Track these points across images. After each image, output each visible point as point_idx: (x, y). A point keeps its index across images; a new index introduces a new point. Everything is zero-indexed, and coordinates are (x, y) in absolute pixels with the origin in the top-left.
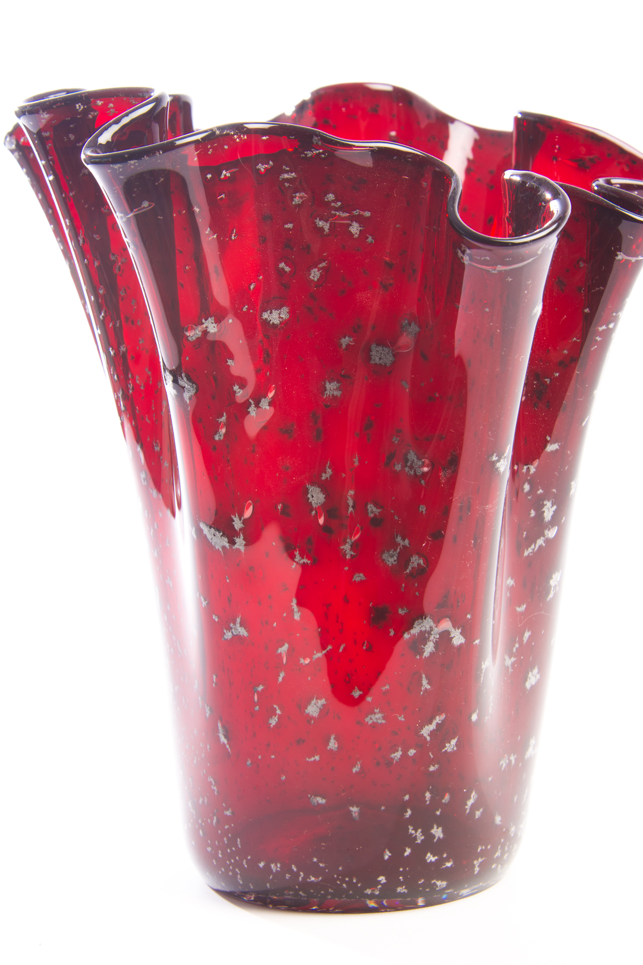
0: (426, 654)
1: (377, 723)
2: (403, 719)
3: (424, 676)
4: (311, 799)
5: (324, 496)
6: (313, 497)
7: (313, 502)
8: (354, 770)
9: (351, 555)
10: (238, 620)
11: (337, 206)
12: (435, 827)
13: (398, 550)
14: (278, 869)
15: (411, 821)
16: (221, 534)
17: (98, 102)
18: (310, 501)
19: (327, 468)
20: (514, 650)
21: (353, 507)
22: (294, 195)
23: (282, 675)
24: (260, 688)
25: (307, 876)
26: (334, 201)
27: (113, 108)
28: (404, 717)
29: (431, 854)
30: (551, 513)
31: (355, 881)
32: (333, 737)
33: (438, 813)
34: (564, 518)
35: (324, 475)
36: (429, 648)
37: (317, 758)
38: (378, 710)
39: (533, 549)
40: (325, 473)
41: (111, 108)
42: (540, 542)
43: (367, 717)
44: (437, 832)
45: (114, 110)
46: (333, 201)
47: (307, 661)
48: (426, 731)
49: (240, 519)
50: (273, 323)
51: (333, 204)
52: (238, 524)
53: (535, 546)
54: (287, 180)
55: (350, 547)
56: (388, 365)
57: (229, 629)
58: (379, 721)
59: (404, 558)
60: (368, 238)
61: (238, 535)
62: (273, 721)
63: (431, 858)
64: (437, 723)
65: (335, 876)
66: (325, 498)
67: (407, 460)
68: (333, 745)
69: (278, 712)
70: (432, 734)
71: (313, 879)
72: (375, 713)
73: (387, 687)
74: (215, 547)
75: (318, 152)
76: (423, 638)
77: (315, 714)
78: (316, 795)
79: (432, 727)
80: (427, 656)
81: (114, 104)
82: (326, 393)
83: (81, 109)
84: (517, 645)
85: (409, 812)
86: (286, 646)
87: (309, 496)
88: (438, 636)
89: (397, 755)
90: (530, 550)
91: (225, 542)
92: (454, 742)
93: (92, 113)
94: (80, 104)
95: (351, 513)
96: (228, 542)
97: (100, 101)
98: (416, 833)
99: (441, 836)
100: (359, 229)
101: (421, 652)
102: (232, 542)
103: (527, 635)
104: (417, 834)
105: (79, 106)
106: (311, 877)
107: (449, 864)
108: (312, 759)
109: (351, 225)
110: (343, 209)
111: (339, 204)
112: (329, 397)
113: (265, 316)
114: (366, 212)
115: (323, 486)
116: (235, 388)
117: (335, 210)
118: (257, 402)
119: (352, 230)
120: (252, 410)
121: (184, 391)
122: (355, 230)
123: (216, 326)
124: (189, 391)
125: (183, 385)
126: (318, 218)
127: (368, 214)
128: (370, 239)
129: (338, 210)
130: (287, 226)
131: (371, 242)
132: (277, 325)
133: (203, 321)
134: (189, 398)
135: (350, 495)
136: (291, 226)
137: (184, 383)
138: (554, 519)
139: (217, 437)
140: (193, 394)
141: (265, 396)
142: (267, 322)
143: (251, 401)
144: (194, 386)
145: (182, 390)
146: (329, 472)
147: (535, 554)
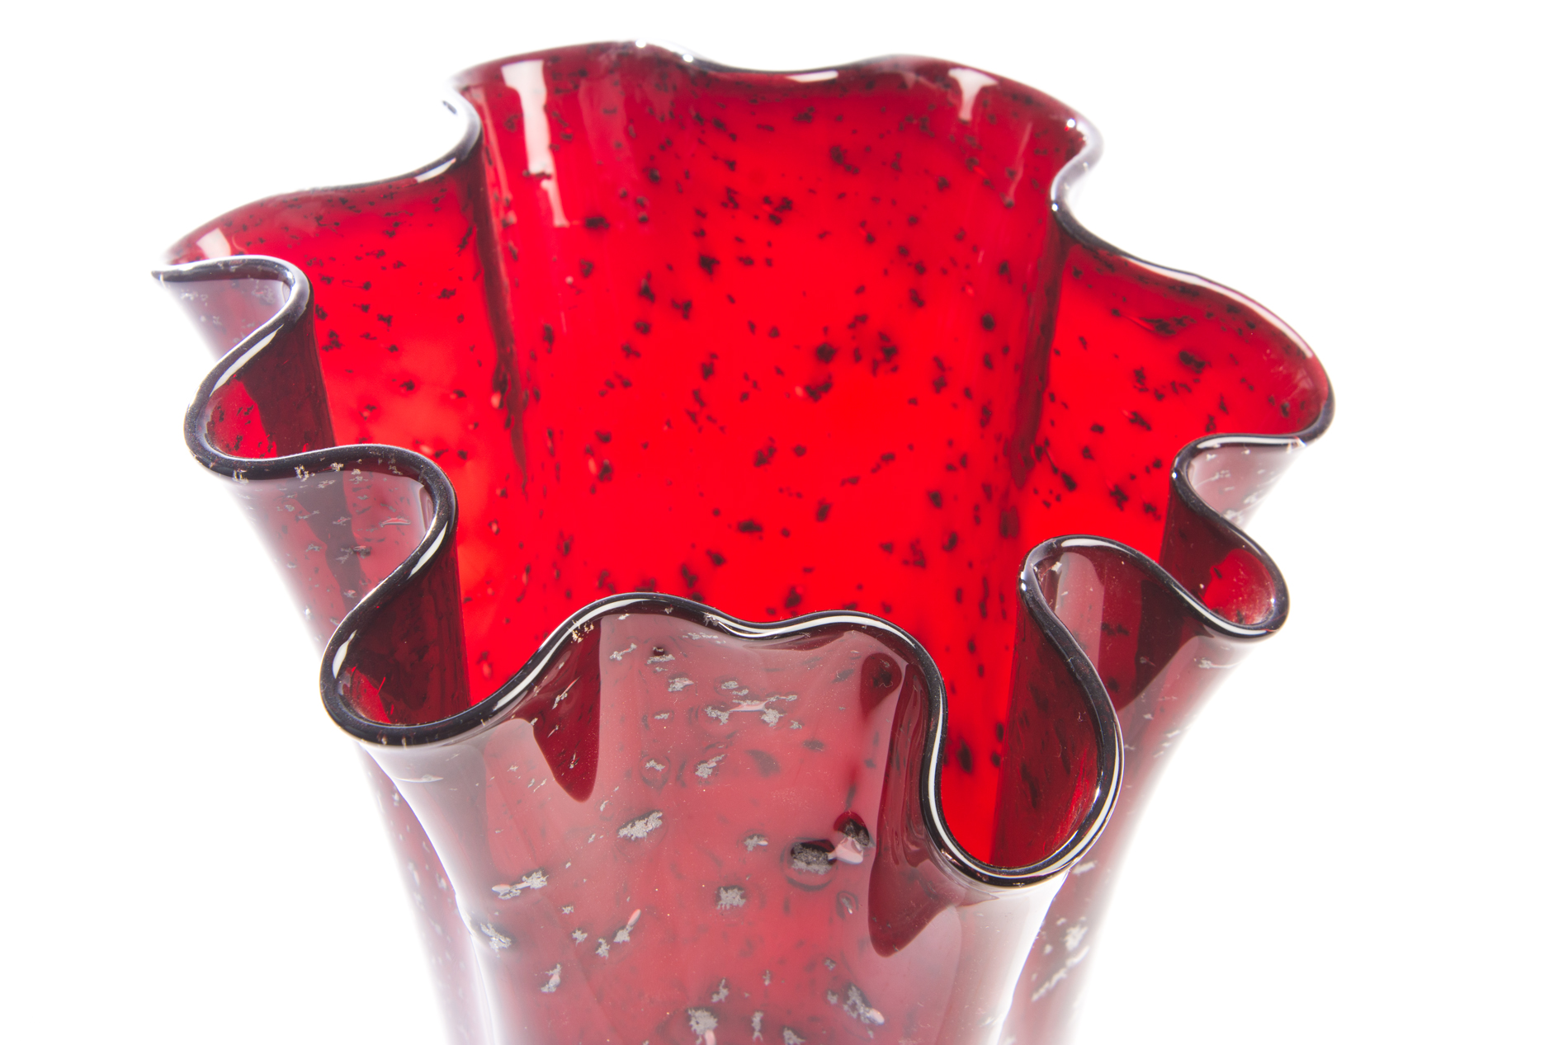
5: (716, 1020)
6: (697, 1023)
7: (698, 1029)
11: (741, 694)
17: (335, 465)
18: (693, 1029)
19: (721, 988)
21: (760, 1031)
22: (671, 681)
26: (739, 689)
27: (359, 475)
30: (1079, 938)
35: (715, 996)
40: (718, 993)
41: (357, 475)
42: (1059, 975)
45: (361, 478)
46: (734, 689)
50: (637, 838)
51: (735, 693)
53: (1049, 984)
54: (661, 665)
56: (820, 873)
60: (792, 724)
66: (717, 1023)
67: (847, 998)
75: (710, 636)
82: (720, 903)
83: (304, 479)
87: (693, 1023)
90: (1042, 991)
93: (325, 483)
94: (302, 468)
95: (758, 1038)
97: (338, 465)
100: (778, 716)
105: (302, 473)
109: (765, 713)
110: (751, 697)
111: (745, 692)
112: (725, 907)
113: (624, 832)
114: (791, 697)
115: (714, 1010)
116: (575, 935)
117: (738, 699)
118: (610, 938)
119: (766, 718)
120: (603, 950)
121: (491, 940)
122: (771, 717)
123: (544, 879)
124: (499, 942)
125: (490, 934)
126: (710, 708)
127: (793, 699)
128: (795, 725)
129: (744, 698)
130: (658, 717)
131: (798, 729)
132: (642, 839)
133: (524, 878)
134: (499, 949)
135: (757, 1019)
136: (665, 716)
137: (490, 932)
138: (1083, 942)
139: (545, 990)
140: (506, 946)
141: (623, 927)
142: (627, 839)
143: (600, 940)
144: (508, 939)
145: (487, 938)
146: (724, 993)
147: (1050, 994)
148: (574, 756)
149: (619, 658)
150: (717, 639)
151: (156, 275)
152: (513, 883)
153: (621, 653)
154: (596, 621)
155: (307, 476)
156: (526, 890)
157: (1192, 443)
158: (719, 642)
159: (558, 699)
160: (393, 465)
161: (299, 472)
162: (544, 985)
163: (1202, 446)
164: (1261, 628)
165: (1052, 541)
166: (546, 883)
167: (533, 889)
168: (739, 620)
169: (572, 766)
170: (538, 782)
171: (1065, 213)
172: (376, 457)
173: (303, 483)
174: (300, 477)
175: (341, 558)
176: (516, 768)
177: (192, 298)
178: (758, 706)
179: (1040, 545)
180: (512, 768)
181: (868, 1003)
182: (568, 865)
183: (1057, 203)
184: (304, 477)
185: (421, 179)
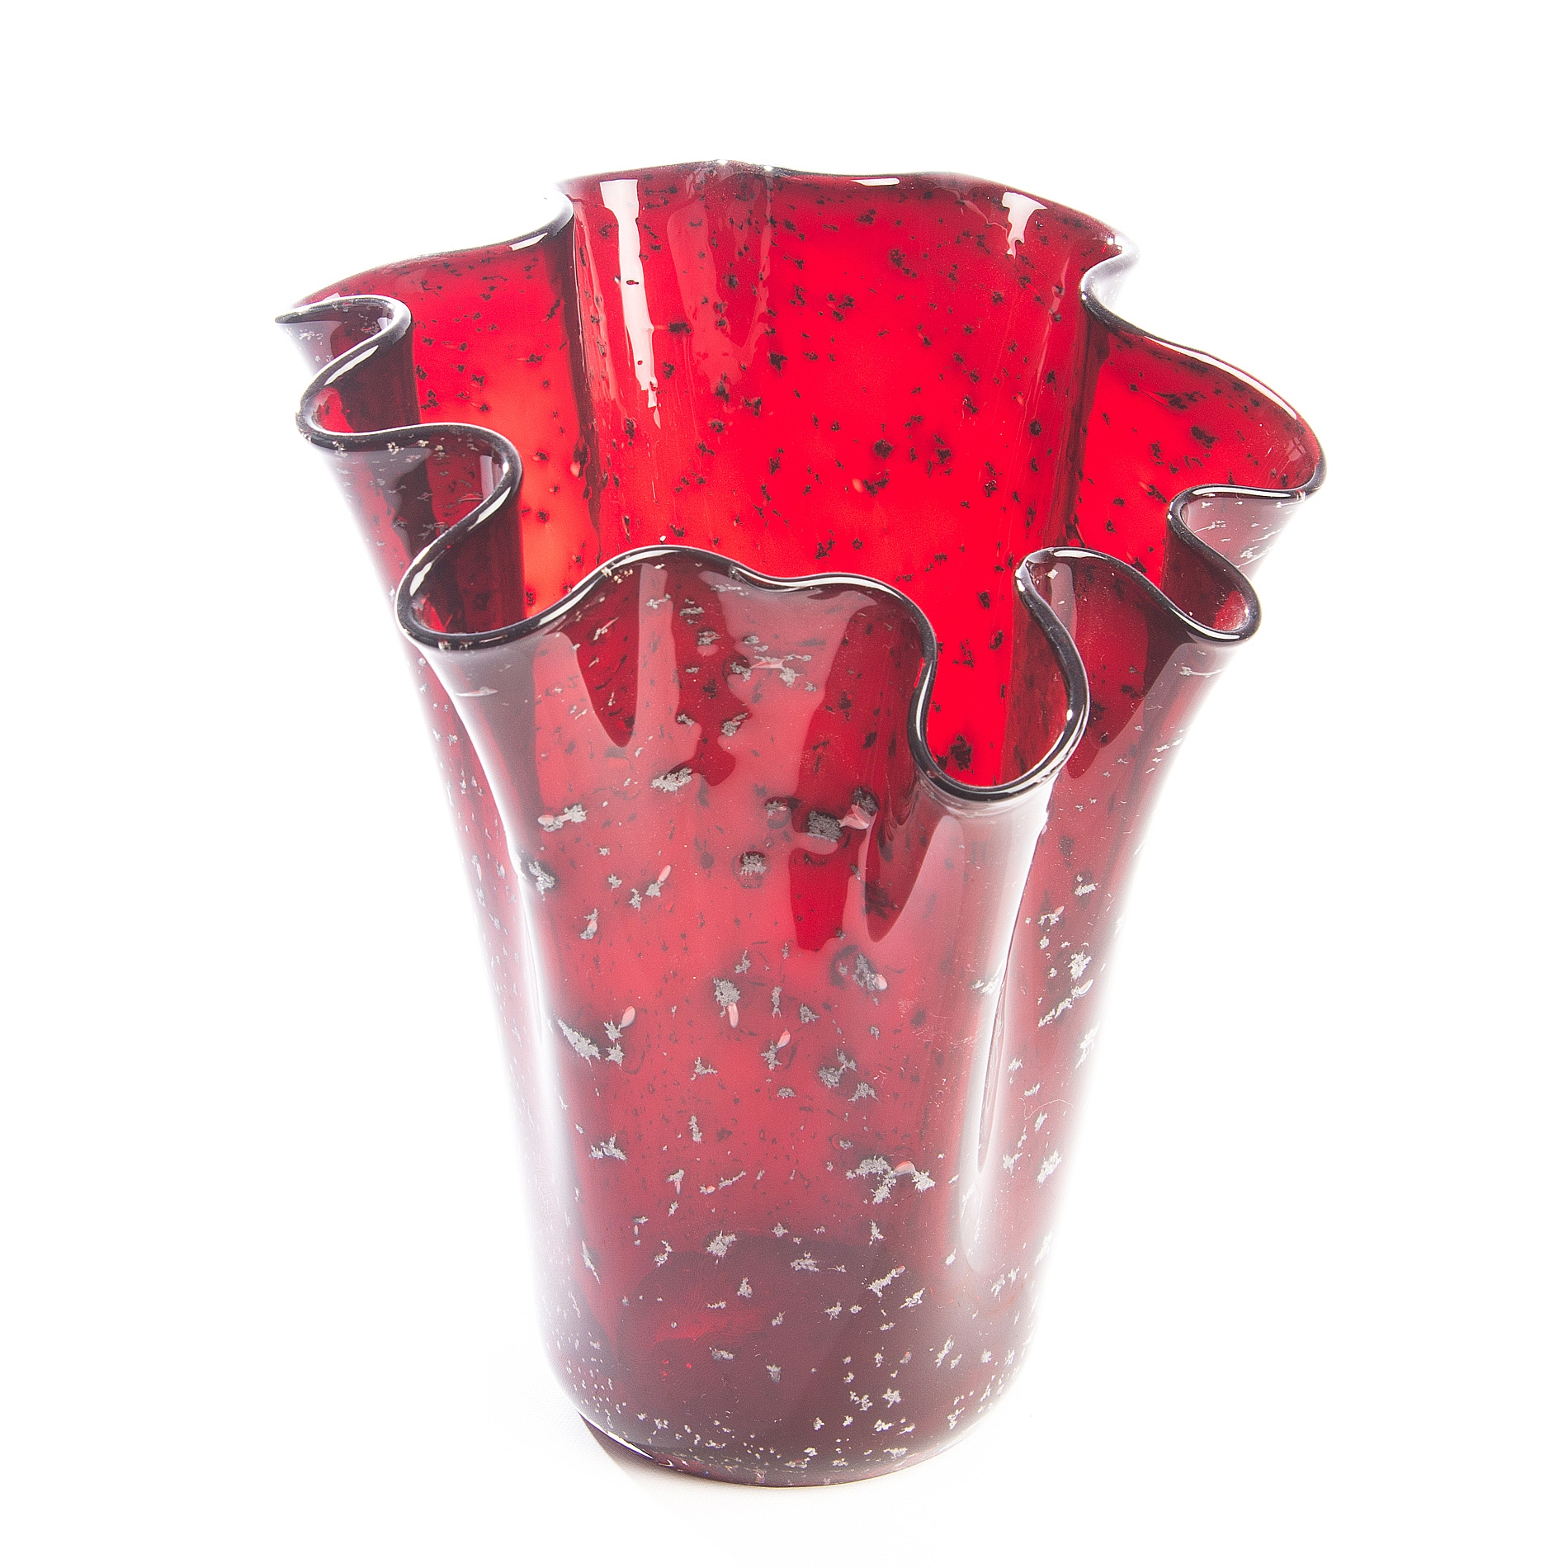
0: (878, 1199)
1: (808, 1270)
2: (843, 1271)
3: (874, 1224)
4: (713, 1353)
5: (739, 992)
6: (722, 994)
7: (722, 1000)
8: (774, 1323)
9: (776, 1065)
10: (612, 1140)
11: (762, 650)
12: (889, 1391)
13: (841, 1071)
14: (665, 1426)
15: (853, 1386)
16: (589, 1041)
17: (421, 441)
18: (717, 1000)
19: (743, 958)
20: (1020, 1144)
21: (779, 1006)
22: (700, 634)
23: (674, 1206)
24: (643, 1220)
25: (704, 1440)
26: (760, 645)
27: (442, 451)
28: (845, 1268)
29: (882, 1421)
30: (1083, 967)
31: (772, 1452)
32: (745, 1281)
33: (894, 1375)
34: (1104, 965)
35: (738, 967)
36: (881, 1194)
37: (723, 1305)
38: (809, 1254)
39: (1053, 1016)
40: (741, 964)
41: (439, 451)
42: (1065, 1004)
43: (793, 1261)
44: (893, 1396)
45: (443, 454)
46: (757, 645)
47: (711, 1189)
48: (876, 1287)
49: (617, 1028)
50: (668, 791)
51: (756, 648)
52: (613, 1033)
53: (1056, 1011)
54: (692, 616)
55: (774, 1056)
56: (832, 840)
57: (600, 1148)
58: (811, 1269)
59: (849, 1082)
60: (807, 686)
61: (613, 1045)
62: (661, 1260)
63: (881, 1426)
64: (893, 1277)
65: (745, 1445)
66: (739, 995)
67: (855, 966)
68: (745, 1290)
69: (668, 1249)
70: (884, 1289)
71: (714, 1444)
72: (804, 1258)
73: (823, 1230)
74: (579, 1053)
75: (734, 588)
76: (874, 1181)
77: (721, 1254)
78: (720, 1349)
79: (887, 1281)
80: (878, 1202)
81: (443, 447)
82: (743, 869)
83: (395, 453)
84: (1024, 1137)
85: (851, 1376)
86: (681, 1172)
87: (718, 993)
88: (895, 1181)
89: (835, 1310)
90: (1048, 1018)
91: (595, 1051)
92: (917, 1296)
93: (412, 457)
94: (394, 444)
95: (777, 1014)
96: (599, 1053)
97: (424, 440)
98: (860, 1399)
99: (898, 1400)
100: (795, 675)
101: (871, 1197)
102: (604, 1053)
103: (1040, 1120)
104: (863, 1400)
105: (393, 448)
106: (711, 1441)
107: (909, 1429)
108: (716, 1306)
109: (782, 672)
110: (771, 654)
111: (765, 648)
112: (748, 873)
113: (656, 783)
114: (806, 657)
115: (738, 982)
116: (610, 880)
117: (760, 656)
118: (643, 892)
119: (784, 677)
120: (636, 901)
121: (537, 881)
122: (789, 676)
123: (584, 813)
124: (545, 882)
125: (536, 874)
126: (735, 663)
127: (807, 659)
128: (810, 687)
129: (764, 654)
130: (689, 671)
131: (812, 691)
132: (673, 793)
133: (566, 810)
134: (545, 890)
135: (776, 993)
136: (695, 670)
137: (537, 871)
138: (1088, 973)
139: (584, 937)
140: (550, 886)
141: (655, 882)
142: (658, 790)
143: (633, 890)
144: (552, 878)
145: (533, 879)
146: (746, 963)
147: (1057, 1022)
148: (613, 695)
149: (655, 607)
150: (740, 591)
151: (279, 320)
152: (556, 815)
153: (657, 602)
154: (636, 566)
155: (397, 450)
156: (567, 823)
157: (1188, 490)
158: (742, 594)
159: (598, 631)
160: (470, 443)
161: (390, 446)
162: (583, 932)
163: (1196, 493)
164: (1236, 634)
165: (1051, 549)
166: (585, 819)
167: (574, 822)
168: (759, 573)
169: (610, 704)
170: (579, 711)
171: (1093, 301)
172: (457, 436)
173: (394, 457)
174: (391, 450)
175: (423, 534)
176: (560, 690)
177: (309, 338)
178: (777, 664)
179: (1038, 551)
180: (556, 690)
181: (873, 971)
182: (605, 804)
183: (1085, 294)
184: (393, 449)
185: (515, 247)
